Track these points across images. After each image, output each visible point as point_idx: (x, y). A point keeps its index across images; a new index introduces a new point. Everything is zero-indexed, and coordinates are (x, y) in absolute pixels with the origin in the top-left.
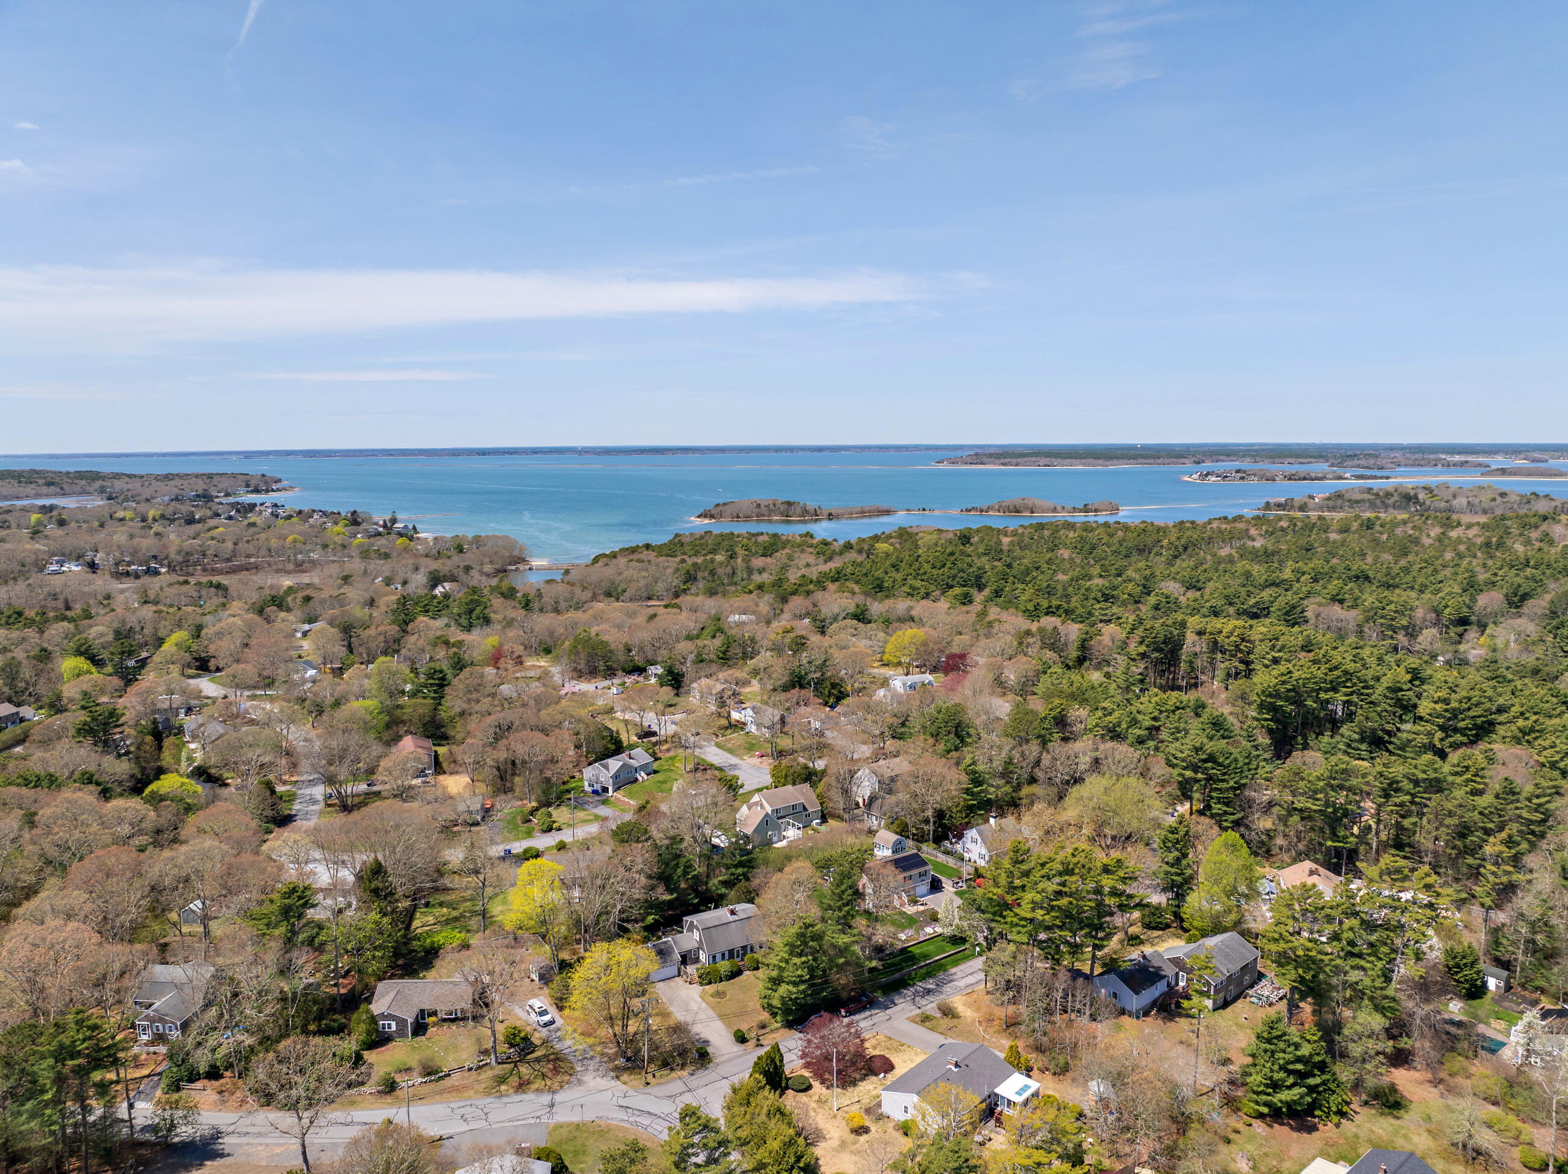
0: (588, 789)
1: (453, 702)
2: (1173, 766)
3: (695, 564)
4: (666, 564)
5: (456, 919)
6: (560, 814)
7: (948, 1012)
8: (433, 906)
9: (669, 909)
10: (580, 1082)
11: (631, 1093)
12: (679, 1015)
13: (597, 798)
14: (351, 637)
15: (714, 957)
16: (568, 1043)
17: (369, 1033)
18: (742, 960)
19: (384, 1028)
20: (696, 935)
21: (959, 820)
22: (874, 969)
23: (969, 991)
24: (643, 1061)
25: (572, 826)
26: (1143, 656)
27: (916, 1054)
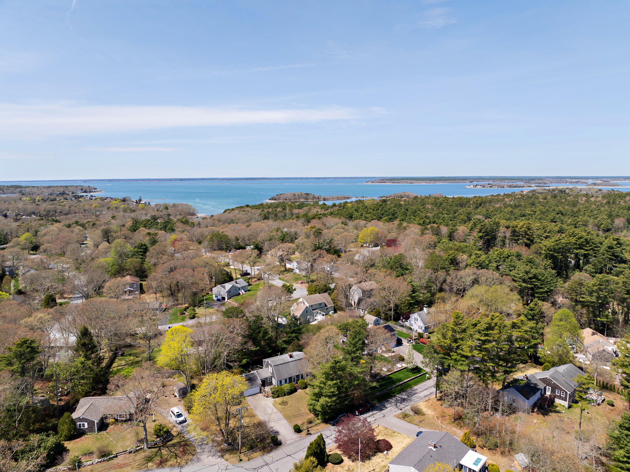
0: (215, 299)
2: (515, 281)
3: (268, 212)
4: (256, 212)
5: (137, 362)
6: (200, 311)
8: (126, 356)
9: (255, 356)
10: (199, 460)
11: (231, 466)
12: (261, 417)
13: (219, 303)
14: (108, 236)
15: (281, 382)
16: (193, 434)
17: (70, 431)
18: (297, 383)
19: (80, 426)
20: (270, 369)
21: (405, 310)
22: (375, 388)
23: (427, 399)
24: (238, 446)
25: (205, 316)
26: (481, 237)
27: (404, 438)
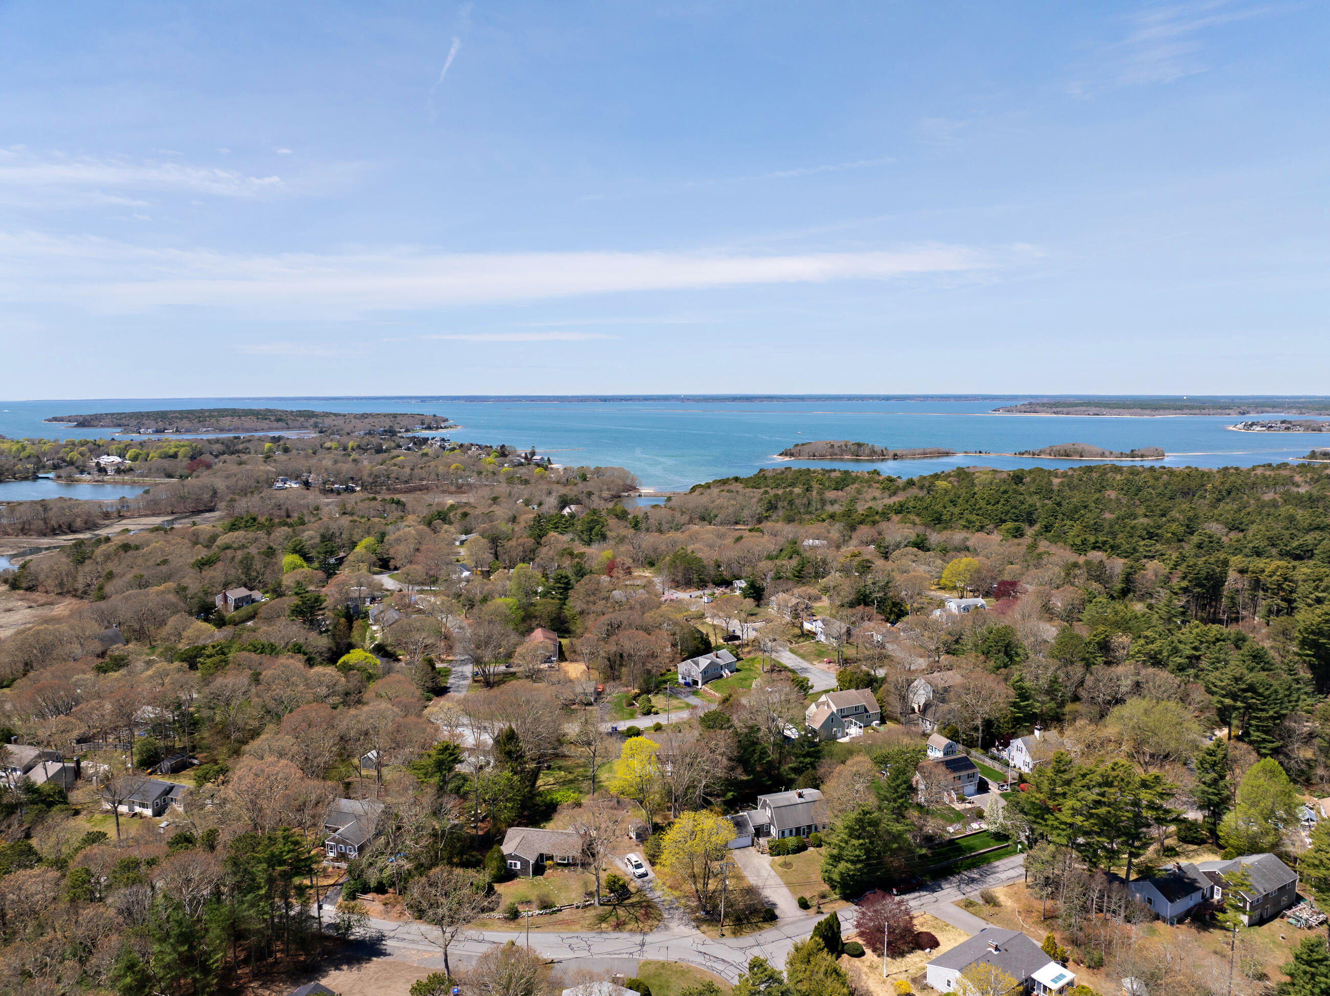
0: (681, 681)
1: (575, 603)
2: (1213, 693)
3: (776, 495)
4: (752, 495)
5: (571, 781)
6: (658, 701)
7: (990, 900)
8: (554, 769)
9: (746, 789)
10: (667, 928)
11: (709, 941)
12: (752, 880)
13: (688, 689)
14: (497, 546)
15: (783, 833)
16: (658, 893)
17: (499, 869)
18: (808, 837)
19: (511, 866)
20: (768, 812)
21: (1005, 730)
22: (924, 856)
23: (1011, 883)
24: (720, 915)
25: (667, 711)
26: (1185, 590)
27: (960, 935)
